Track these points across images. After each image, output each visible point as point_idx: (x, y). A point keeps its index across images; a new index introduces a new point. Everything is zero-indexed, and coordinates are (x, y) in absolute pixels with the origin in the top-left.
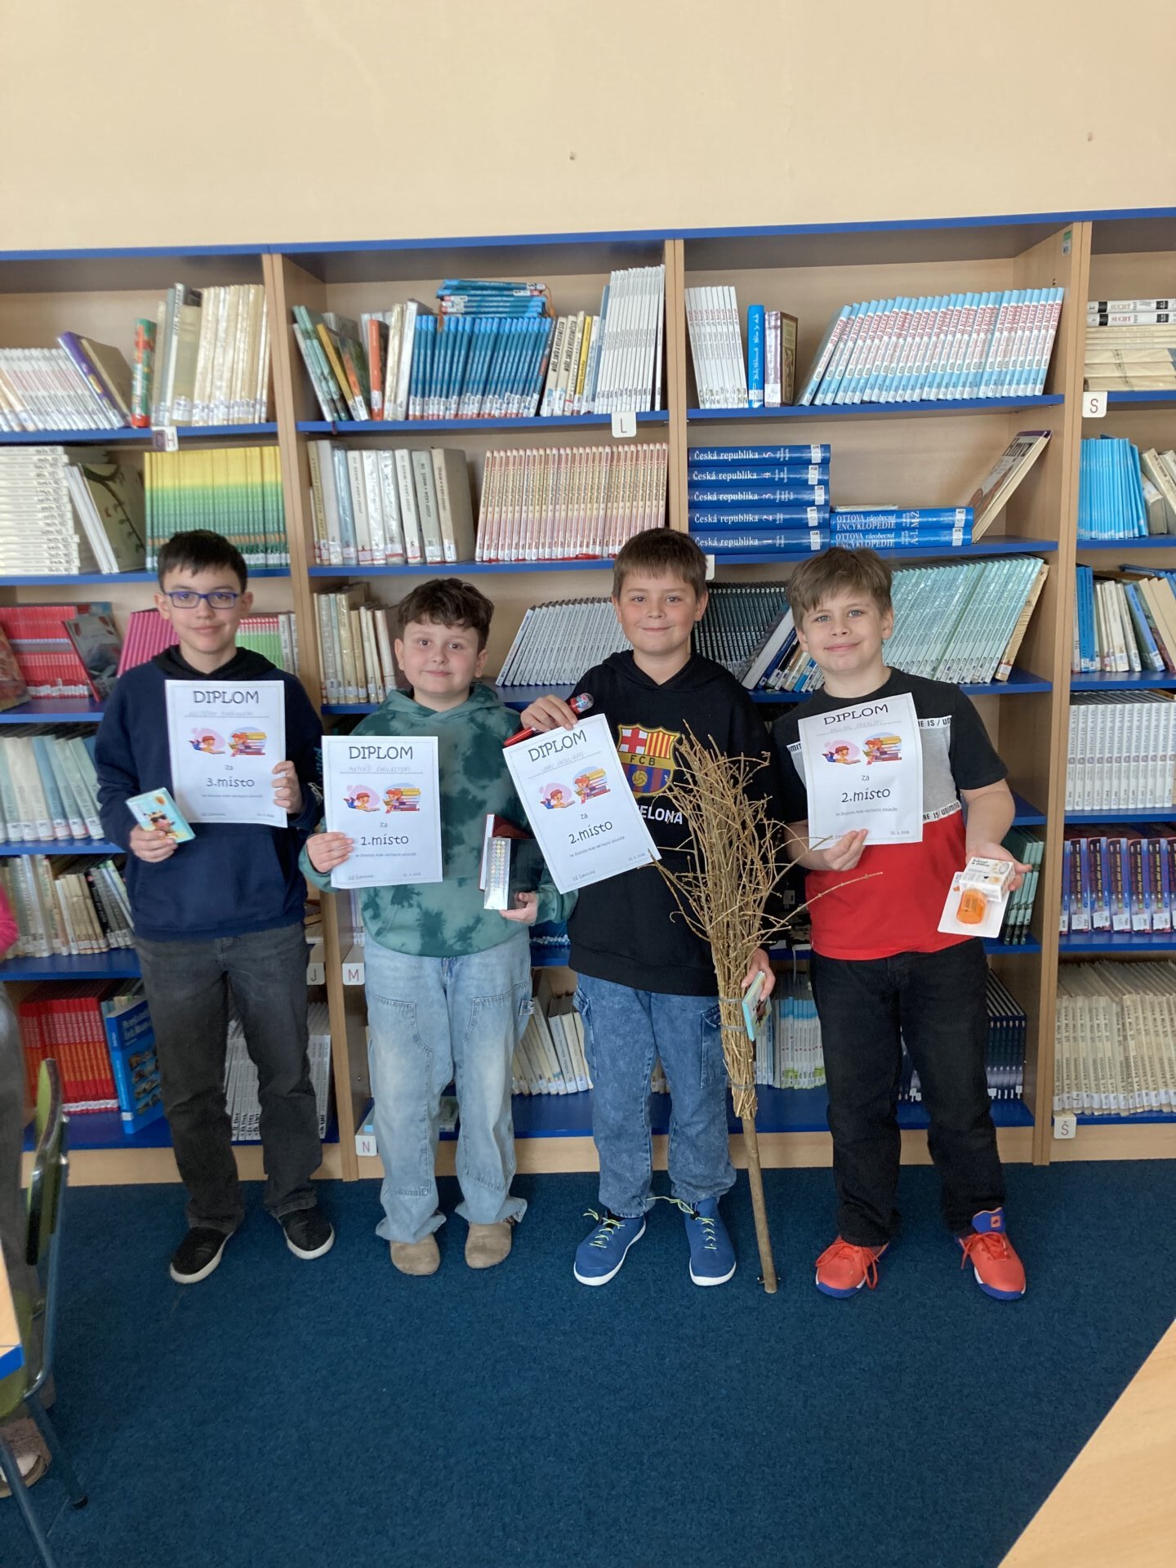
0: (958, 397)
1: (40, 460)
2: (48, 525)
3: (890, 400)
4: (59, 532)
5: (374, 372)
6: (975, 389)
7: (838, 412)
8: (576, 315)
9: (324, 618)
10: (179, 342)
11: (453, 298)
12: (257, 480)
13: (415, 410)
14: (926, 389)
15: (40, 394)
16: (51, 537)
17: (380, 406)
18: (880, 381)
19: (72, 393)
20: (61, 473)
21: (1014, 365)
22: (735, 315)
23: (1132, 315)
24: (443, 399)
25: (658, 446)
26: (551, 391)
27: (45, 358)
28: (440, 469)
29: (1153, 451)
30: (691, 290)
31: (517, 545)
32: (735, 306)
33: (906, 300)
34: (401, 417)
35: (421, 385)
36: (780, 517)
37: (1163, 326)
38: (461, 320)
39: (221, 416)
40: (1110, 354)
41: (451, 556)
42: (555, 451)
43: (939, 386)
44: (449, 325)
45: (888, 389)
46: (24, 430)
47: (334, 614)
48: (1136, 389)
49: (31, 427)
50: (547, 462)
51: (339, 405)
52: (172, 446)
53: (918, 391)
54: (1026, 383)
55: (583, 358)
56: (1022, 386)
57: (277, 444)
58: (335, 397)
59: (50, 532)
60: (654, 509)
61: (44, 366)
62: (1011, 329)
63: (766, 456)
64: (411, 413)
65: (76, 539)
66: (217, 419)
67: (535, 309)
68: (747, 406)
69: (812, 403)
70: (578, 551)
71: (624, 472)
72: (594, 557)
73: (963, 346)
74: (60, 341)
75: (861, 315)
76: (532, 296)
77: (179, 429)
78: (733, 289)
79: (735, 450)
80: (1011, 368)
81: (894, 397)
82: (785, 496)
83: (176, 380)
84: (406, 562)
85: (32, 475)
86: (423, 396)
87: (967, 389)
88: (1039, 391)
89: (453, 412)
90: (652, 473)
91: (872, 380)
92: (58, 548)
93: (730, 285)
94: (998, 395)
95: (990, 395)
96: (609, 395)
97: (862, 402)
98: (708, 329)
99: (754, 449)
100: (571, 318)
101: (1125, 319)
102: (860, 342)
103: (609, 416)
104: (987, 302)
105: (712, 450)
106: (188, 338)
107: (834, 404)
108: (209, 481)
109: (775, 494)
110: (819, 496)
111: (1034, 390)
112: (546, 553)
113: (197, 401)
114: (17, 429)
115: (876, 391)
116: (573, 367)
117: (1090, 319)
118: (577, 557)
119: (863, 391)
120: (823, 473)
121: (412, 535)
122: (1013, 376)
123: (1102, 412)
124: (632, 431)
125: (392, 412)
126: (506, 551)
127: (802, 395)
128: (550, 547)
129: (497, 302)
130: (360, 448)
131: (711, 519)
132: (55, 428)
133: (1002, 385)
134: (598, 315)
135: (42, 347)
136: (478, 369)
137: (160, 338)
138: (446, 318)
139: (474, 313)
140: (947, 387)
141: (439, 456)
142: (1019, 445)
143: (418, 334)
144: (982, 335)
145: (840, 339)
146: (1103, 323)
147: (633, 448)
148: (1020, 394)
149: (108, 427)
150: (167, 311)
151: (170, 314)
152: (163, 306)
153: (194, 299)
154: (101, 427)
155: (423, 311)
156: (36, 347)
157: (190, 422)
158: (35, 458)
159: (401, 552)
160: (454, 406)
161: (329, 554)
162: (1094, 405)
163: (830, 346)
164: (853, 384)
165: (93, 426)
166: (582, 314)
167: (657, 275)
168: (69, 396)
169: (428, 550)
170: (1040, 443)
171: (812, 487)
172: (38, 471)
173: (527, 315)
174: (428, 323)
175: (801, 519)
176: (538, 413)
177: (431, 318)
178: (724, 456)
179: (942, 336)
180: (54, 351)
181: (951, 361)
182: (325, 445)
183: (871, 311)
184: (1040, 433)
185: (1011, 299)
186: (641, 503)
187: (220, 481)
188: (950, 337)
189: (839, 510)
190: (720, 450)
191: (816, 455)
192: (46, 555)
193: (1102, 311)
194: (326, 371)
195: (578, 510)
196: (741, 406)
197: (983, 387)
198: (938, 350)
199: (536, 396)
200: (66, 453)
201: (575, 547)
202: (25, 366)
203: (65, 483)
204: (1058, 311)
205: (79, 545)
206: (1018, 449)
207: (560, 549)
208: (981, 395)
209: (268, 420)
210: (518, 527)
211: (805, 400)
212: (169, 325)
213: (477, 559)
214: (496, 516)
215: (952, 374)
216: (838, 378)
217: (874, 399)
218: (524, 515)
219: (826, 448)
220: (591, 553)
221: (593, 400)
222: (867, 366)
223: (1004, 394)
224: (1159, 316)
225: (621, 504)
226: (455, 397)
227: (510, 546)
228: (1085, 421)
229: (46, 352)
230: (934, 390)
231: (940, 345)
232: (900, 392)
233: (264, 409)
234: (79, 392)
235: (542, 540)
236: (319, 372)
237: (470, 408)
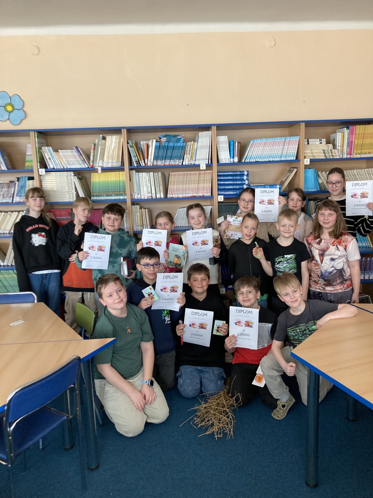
0: (277, 160)
1: (67, 175)
2: (69, 190)
3: (262, 161)
4: (71, 191)
5: (146, 155)
6: (281, 158)
7: (250, 163)
8: (191, 142)
9: (134, 211)
10: (101, 148)
11: (163, 138)
12: (118, 179)
13: (155, 163)
14: (270, 158)
15: (69, 160)
16: (69, 192)
17: (147, 162)
18: (260, 157)
19: (77, 160)
20: (72, 177)
21: (289, 153)
22: (227, 142)
23: (314, 142)
24: (161, 161)
25: (210, 171)
26: (185, 159)
27: (71, 152)
28: (160, 177)
29: (320, 172)
30: (218, 137)
31: (177, 194)
32: (227, 140)
33: (265, 139)
34: (152, 165)
35: (156, 158)
36: (238, 187)
37: (321, 145)
38: (165, 143)
39: (110, 165)
40: (310, 151)
41: (162, 196)
42: (186, 172)
43: (273, 158)
44: (163, 144)
45: (261, 159)
46: (64, 168)
47: (136, 210)
48: (316, 158)
49: (65, 167)
50: (184, 175)
51: (138, 162)
52: (100, 172)
53: (268, 159)
54: (292, 157)
55: (193, 152)
56: (291, 158)
57: (124, 171)
58: (137, 161)
59: (69, 191)
60: (209, 185)
61: (70, 153)
62: (288, 145)
63: (234, 173)
64: (154, 164)
65: (75, 193)
66: (110, 166)
67: (182, 140)
68: (230, 162)
69: (245, 162)
70: (191, 195)
71: (202, 176)
72: (195, 196)
73: (278, 149)
74: (74, 148)
75: (255, 142)
76: (181, 138)
77: (101, 168)
78: (227, 136)
79: (227, 172)
80: (288, 154)
81: (263, 160)
82: (239, 182)
83: (100, 156)
84: (152, 198)
85: (66, 178)
86: (157, 160)
87: (279, 158)
88: (295, 158)
89: (163, 164)
90: (208, 177)
91: (258, 157)
92: (71, 195)
93: (226, 136)
94: (286, 160)
95: (284, 160)
96: (199, 160)
97: (256, 161)
98: (221, 145)
99: (232, 172)
100: (190, 143)
101: (313, 143)
102: (255, 148)
103: (200, 165)
104: (283, 139)
105: (222, 172)
106: (103, 147)
107: (249, 162)
108: (107, 180)
109: (236, 182)
110: (246, 182)
111: (293, 158)
112: (184, 196)
113: (105, 161)
114: (62, 168)
115: (259, 159)
116: (191, 153)
117: (305, 143)
118: (191, 196)
119: (256, 159)
120: (247, 177)
121: (153, 191)
122: (289, 155)
123: (309, 163)
124: (205, 168)
125: (150, 164)
126: (175, 195)
127: (242, 160)
128: (185, 194)
129: (173, 139)
130: (142, 172)
131: (222, 187)
132: (72, 168)
133: (287, 157)
134: (196, 142)
135: (70, 150)
136: (169, 154)
137: (96, 147)
138: (162, 143)
139: (168, 141)
140: (274, 158)
141: (160, 173)
142: (291, 170)
143: (156, 146)
144: (282, 147)
145: (251, 148)
146: (308, 144)
147: (204, 172)
148: (291, 159)
149: (84, 167)
150: (98, 141)
151: (99, 142)
152: (97, 139)
153: (104, 138)
154: (83, 167)
155: (157, 141)
156: (69, 150)
157: (103, 166)
158: (66, 175)
159: (151, 195)
160: (163, 163)
161: (134, 196)
162: (307, 162)
163: (248, 149)
164: (254, 158)
165: (81, 167)
166: (192, 142)
167: (210, 133)
168: (76, 160)
169: (157, 195)
170: (295, 170)
171: (245, 180)
172: (67, 177)
173: (180, 142)
174: (158, 144)
175: (242, 187)
176: (182, 164)
177: (159, 143)
178: (225, 174)
179: (273, 147)
180: (73, 150)
181: (275, 152)
182: (134, 171)
183: (258, 141)
184: (295, 168)
185: (288, 139)
186: (206, 184)
187: (110, 179)
188: (275, 147)
189: (251, 185)
190: (224, 172)
191: (246, 173)
192: (68, 197)
193: (308, 141)
194: (135, 155)
195: (192, 186)
196: (229, 162)
197: (282, 158)
198: (272, 150)
199: (182, 160)
200: (73, 173)
201: (191, 194)
202: (66, 154)
203: (73, 180)
204: (298, 142)
205: (76, 194)
206: (291, 171)
207: (187, 195)
208: (282, 160)
209: (121, 166)
210: (178, 190)
211: (243, 161)
212: (98, 144)
213: (168, 197)
214: (173, 187)
215: (275, 155)
216: (250, 156)
217: (258, 161)
218: (179, 187)
219: (248, 171)
220: (194, 195)
221: (195, 161)
222: (257, 153)
223: (287, 159)
224: (320, 142)
225: (201, 184)
226: (164, 160)
227: (176, 194)
228: (305, 165)
229: (71, 150)
230: (272, 159)
231: (273, 149)
232: (264, 159)
233: (120, 163)
234: (78, 159)
235: (183, 193)
236: (133, 155)
237: (167, 163)
